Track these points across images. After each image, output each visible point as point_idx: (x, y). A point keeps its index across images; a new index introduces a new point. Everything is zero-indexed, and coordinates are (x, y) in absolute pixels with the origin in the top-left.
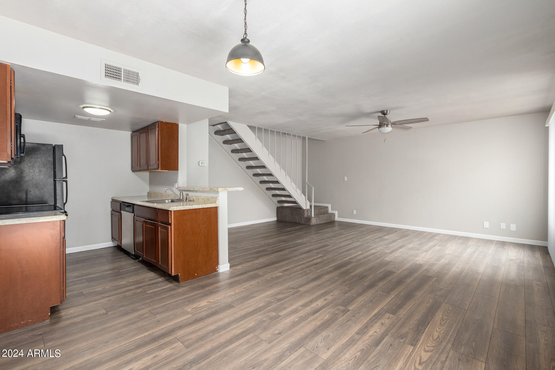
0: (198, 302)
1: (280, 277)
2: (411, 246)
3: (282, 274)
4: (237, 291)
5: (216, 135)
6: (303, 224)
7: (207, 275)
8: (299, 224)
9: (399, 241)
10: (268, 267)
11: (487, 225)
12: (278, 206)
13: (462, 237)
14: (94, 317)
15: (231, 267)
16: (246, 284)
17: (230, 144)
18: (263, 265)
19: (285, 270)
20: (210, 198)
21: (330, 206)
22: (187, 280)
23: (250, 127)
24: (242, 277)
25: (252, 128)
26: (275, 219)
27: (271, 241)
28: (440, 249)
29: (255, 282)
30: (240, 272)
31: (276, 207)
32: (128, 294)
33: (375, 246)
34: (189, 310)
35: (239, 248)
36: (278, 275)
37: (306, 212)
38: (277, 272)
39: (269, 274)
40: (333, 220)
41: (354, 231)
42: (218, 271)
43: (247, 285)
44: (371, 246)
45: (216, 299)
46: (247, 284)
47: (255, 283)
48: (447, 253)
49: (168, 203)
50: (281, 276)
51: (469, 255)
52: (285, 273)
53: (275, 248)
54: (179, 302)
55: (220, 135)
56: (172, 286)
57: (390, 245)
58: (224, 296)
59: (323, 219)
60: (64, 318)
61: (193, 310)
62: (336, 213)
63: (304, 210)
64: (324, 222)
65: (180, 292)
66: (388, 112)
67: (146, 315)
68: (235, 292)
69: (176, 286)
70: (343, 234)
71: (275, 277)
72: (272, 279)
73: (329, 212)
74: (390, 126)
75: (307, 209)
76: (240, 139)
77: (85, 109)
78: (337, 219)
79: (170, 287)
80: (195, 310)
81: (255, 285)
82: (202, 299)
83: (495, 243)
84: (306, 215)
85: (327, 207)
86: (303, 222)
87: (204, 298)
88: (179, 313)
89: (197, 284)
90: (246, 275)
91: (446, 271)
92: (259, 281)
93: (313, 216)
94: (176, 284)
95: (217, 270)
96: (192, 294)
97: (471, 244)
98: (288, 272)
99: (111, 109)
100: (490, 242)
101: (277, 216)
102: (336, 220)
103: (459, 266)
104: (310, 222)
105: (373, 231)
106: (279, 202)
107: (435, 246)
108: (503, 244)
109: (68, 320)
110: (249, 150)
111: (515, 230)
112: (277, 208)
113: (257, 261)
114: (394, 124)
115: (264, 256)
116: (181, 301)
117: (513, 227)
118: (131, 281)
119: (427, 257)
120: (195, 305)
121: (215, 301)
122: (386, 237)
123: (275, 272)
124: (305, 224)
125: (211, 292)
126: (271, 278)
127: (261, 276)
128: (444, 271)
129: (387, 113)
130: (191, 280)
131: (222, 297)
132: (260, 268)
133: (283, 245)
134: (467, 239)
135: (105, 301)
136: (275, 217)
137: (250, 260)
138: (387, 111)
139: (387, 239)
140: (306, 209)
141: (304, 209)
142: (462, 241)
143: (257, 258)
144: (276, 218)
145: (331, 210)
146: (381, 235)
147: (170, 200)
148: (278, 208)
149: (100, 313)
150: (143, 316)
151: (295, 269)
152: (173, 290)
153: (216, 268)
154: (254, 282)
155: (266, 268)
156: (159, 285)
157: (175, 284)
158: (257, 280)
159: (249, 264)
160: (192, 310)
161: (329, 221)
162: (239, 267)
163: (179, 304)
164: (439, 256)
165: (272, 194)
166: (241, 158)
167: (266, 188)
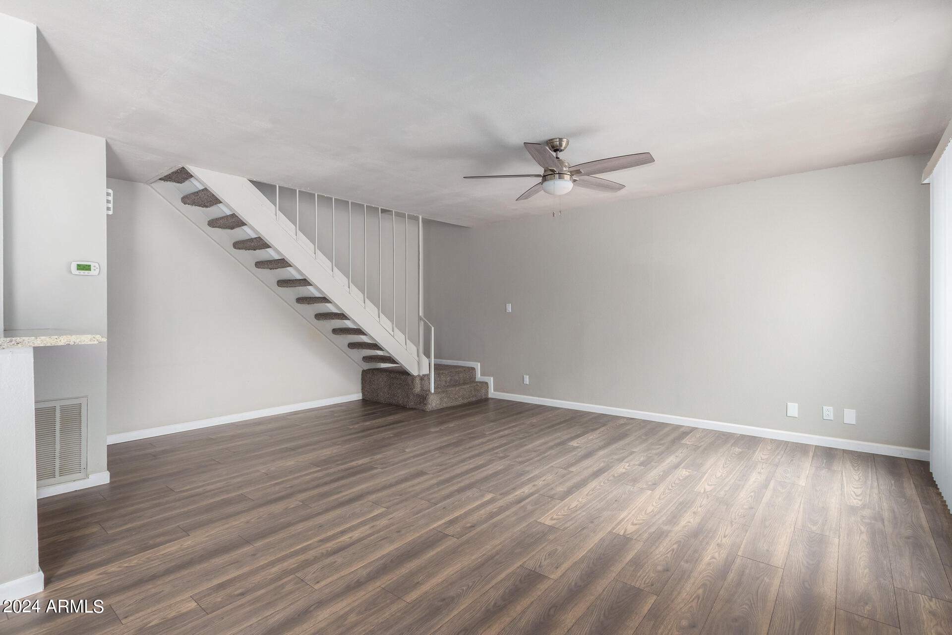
2: (621, 470)
5: (188, 205)
6: (412, 409)
8: (403, 408)
9: (601, 453)
11: (793, 409)
12: (366, 368)
13: (743, 437)
17: (226, 228)
21: (478, 367)
23: (258, 185)
25: (263, 187)
26: (357, 396)
28: (687, 477)
31: (361, 370)
33: (537, 472)
37: (418, 381)
40: (484, 397)
41: (509, 428)
44: (528, 471)
48: (702, 491)
51: (752, 494)
52: (209, 599)
55: (197, 206)
57: (573, 469)
59: (459, 396)
62: (491, 381)
63: (413, 378)
64: (460, 401)
66: (564, 144)
70: (484, 436)
73: (477, 380)
74: (567, 177)
75: (421, 374)
76: (236, 215)
78: (492, 393)
83: (811, 454)
84: (417, 389)
85: (473, 369)
86: (411, 404)
91: (687, 562)
93: (433, 391)
97: (760, 459)
100: (801, 449)
101: (362, 389)
102: (490, 396)
103: (724, 540)
104: (426, 404)
105: (553, 426)
106: (367, 359)
107: (676, 467)
108: (829, 455)
110: (264, 244)
111: (854, 423)
112: (364, 371)
114: (576, 172)
117: (850, 416)
119: (650, 509)
122: (574, 443)
124: (415, 409)
128: (682, 563)
129: (561, 145)
134: (752, 442)
136: (359, 393)
138: (561, 140)
139: (575, 448)
140: (419, 375)
141: (413, 376)
142: (740, 450)
144: (361, 394)
145: (481, 375)
146: (566, 437)
148: (365, 373)
161: (474, 399)
164: (681, 500)
165: (348, 343)
166: (260, 262)
167: (332, 329)
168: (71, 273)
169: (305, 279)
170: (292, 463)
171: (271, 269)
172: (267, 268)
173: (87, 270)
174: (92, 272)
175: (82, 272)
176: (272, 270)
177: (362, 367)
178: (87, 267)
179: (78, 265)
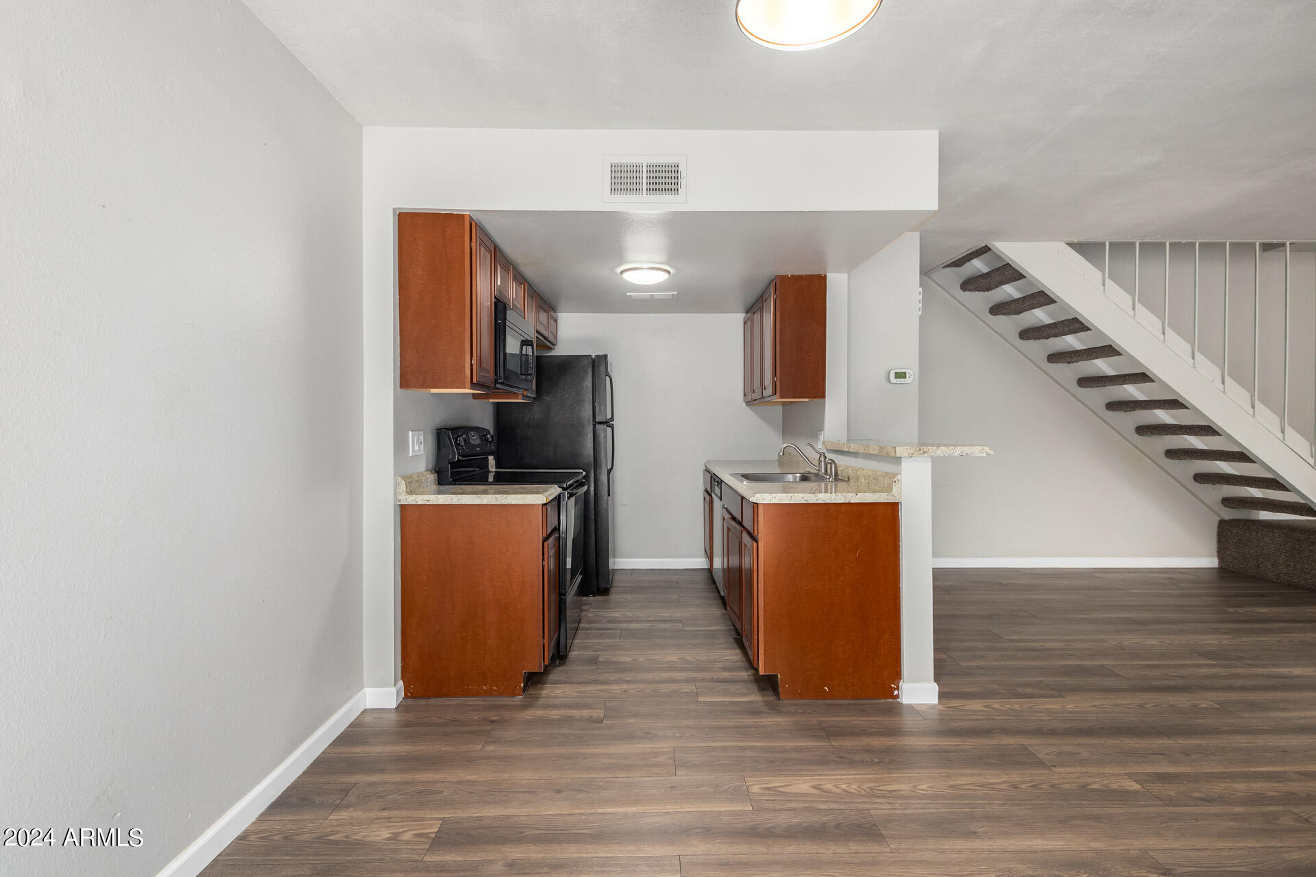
0: (790, 776)
1: (1123, 796)
3: (1138, 787)
4: (925, 786)
5: (967, 292)
7: (861, 699)
10: (1090, 741)
12: (1227, 517)
14: (581, 719)
15: (942, 696)
16: (966, 775)
17: (1014, 314)
18: (1068, 725)
19: (1162, 778)
20: (881, 475)
22: (802, 697)
23: (1080, 247)
24: (970, 743)
25: (1087, 249)
26: (1206, 561)
27: (1151, 641)
29: (1004, 778)
30: (966, 725)
31: (1217, 519)
32: (664, 688)
34: (755, 789)
35: (1012, 641)
36: (1114, 786)
38: (1117, 770)
39: (1078, 769)
42: (897, 696)
43: (967, 779)
45: (844, 786)
46: (973, 775)
47: (1003, 782)
49: (795, 481)
50: (1129, 792)
52: (1157, 788)
53: (1157, 673)
54: (749, 754)
55: (980, 291)
56: (756, 702)
58: (871, 789)
60: (542, 701)
61: (764, 795)
65: (763, 727)
67: (661, 759)
68: (914, 787)
69: (767, 703)
71: (1098, 790)
72: (1084, 792)
76: (1043, 292)
77: (626, 276)
79: (752, 702)
80: (770, 795)
81: (1000, 790)
82: (808, 770)
87: (812, 770)
88: (727, 787)
89: (819, 719)
90: (986, 741)
92: (1021, 782)
94: (771, 698)
95: (896, 692)
96: (789, 744)
98: (1172, 791)
99: (671, 266)
101: (1218, 551)
106: (1228, 502)
109: (543, 710)
110: (1077, 326)
112: (1222, 523)
113: (1054, 705)
115: (1092, 690)
116: (754, 755)
118: (689, 658)
120: (776, 782)
121: (837, 790)
123: (1108, 770)
125: (842, 758)
126: (1081, 787)
127: (1040, 764)
130: (809, 701)
131: (865, 787)
132: (1053, 733)
133: (1204, 671)
135: (617, 691)
136: (1211, 556)
137: (1028, 690)
143: (1060, 691)
144: (1216, 560)
147: (798, 475)
148: (1225, 525)
149: (592, 714)
150: (655, 757)
151: (1219, 788)
152: (755, 712)
153: (893, 686)
154: (999, 779)
155: (1079, 741)
156: (733, 688)
157: (766, 699)
158: (1015, 776)
159: (1016, 707)
160: (762, 792)
162: (976, 705)
163: (743, 761)
165: (1194, 473)
166: (1057, 354)
167: (1165, 449)
168: (890, 382)
169: (1144, 373)
170: (1154, 642)
171: (1069, 363)
172: (1066, 362)
173: (902, 378)
174: (907, 380)
175: (899, 381)
176: (1071, 364)
177: (1219, 515)
178: (903, 375)
179: (896, 373)
